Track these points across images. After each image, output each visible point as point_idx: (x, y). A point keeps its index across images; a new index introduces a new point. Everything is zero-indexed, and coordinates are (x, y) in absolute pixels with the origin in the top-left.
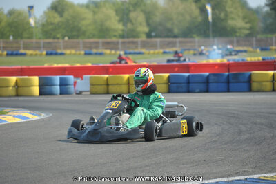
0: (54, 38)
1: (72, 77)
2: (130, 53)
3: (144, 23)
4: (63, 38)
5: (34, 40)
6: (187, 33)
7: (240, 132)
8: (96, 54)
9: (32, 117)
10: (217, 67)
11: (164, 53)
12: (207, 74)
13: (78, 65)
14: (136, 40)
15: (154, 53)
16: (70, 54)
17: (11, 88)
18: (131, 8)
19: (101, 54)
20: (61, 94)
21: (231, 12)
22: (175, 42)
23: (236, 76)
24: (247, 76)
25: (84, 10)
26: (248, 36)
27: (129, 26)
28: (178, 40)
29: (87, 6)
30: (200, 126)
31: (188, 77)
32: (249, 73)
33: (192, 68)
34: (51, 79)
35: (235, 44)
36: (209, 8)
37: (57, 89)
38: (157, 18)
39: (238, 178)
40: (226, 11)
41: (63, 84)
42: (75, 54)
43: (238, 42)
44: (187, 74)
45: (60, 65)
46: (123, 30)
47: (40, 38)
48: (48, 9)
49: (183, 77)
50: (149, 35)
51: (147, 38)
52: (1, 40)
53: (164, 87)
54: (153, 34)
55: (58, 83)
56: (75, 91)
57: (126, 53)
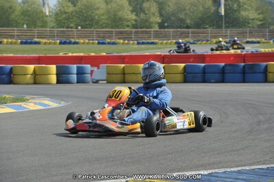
0: (67, 28)
1: (88, 67)
2: (143, 43)
3: (157, 14)
4: (77, 28)
5: (48, 29)
6: (200, 23)
8: (109, 43)
9: (52, 104)
10: (232, 58)
12: (223, 64)
13: (93, 54)
14: (149, 30)
15: (166, 43)
16: (83, 43)
17: (29, 76)
19: (114, 43)
20: (77, 82)
22: (188, 33)
23: (252, 67)
24: (263, 67)
26: (259, 26)
27: (142, 16)
28: (190, 30)
31: (205, 66)
32: (265, 63)
33: (208, 59)
34: (68, 68)
35: (248, 35)
37: (74, 77)
41: (80, 72)
42: (88, 43)
43: (251, 32)
45: (74, 54)
46: (135, 20)
47: (53, 27)
49: (199, 67)
50: (161, 26)
51: (160, 28)
52: (16, 29)
53: (180, 77)
54: (166, 24)
55: (75, 71)
56: (92, 79)
57: (138, 43)
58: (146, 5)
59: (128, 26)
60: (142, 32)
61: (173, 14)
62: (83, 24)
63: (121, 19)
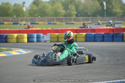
0: (34, 16)
1: (42, 35)
2: (68, 24)
3: (75, 10)
4: (38, 17)
5: (25, 18)
6: (94, 15)
7: (118, 60)
8: (53, 24)
9: (24, 52)
10: (108, 30)
12: (103, 33)
13: (45, 29)
14: (71, 17)
15: (79, 24)
16: (41, 24)
17: (14, 39)
18: (69, 3)
19: (55, 24)
20: (37, 42)
21: (114, 5)
22: (89, 19)
23: (116, 34)
24: (122, 34)
25: (47, 4)
26: (122, 16)
29: (49, 2)
30: (94, 59)
31: (95, 35)
32: (122, 33)
33: (97, 31)
34: (32, 35)
35: (116, 20)
36: (105, 3)
37: (35, 39)
38: (81, 8)
39: (117, 81)
40: (112, 5)
41: (38, 37)
42: (43, 24)
43: (117, 19)
44: (94, 33)
45: (37, 29)
46: (65, 13)
47: (28, 17)
48: (32, 3)
49: (92, 34)
50: (77, 16)
53: (84, 39)
54: (79, 15)
55: (36, 37)
56: (44, 40)
57: (66, 24)
58: (70, 6)
62: (41, 15)
63: (58, 13)
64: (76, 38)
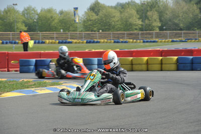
0: (92, 31)
2: (147, 42)
3: (158, 20)
4: (99, 31)
5: (78, 32)
6: (189, 27)
8: (122, 42)
11: (173, 41)
15: (164, 42)
16: (103, 42)
18: (149, 9)
19: (125, 42)
22: (181, 34)
25: (113, 10)
27: (147, 22)
28: (183, 32)
29: (115, 8)
31: (192, 59)
33: (195, 53)
34: (91, 60)
37: (96, 67)
38: (168, 15)
41: (100, 64)
42: (107, 42)
44: (192, 57)
45: (96, 50)
46: (142, 25)
47: (81, 31)
48: (88, 10)
49: (189, 59)
50: (161, 29)
51: (160, 30)
52: (55, 32)
53: (174, 67)
54: (164, 28)
55: (96, 63)
57: (144, 42)
58: (149, 13)
59: (136, 29)
60: (147, 34)
61: (170, 20)
62: (103, 28)
63: (131, 24)
64: (162, 64)
